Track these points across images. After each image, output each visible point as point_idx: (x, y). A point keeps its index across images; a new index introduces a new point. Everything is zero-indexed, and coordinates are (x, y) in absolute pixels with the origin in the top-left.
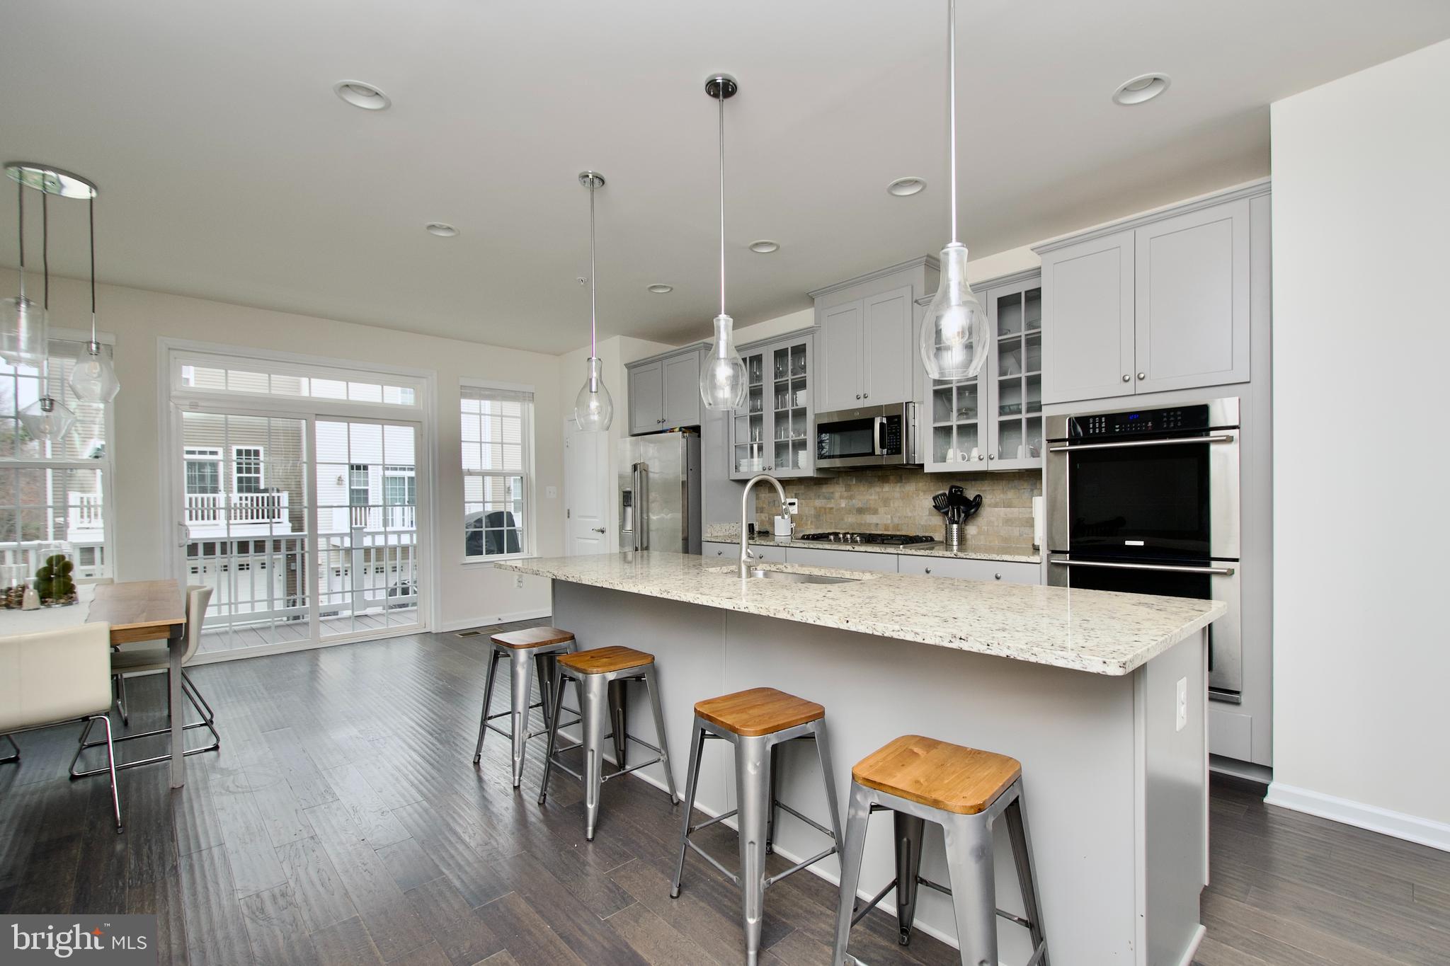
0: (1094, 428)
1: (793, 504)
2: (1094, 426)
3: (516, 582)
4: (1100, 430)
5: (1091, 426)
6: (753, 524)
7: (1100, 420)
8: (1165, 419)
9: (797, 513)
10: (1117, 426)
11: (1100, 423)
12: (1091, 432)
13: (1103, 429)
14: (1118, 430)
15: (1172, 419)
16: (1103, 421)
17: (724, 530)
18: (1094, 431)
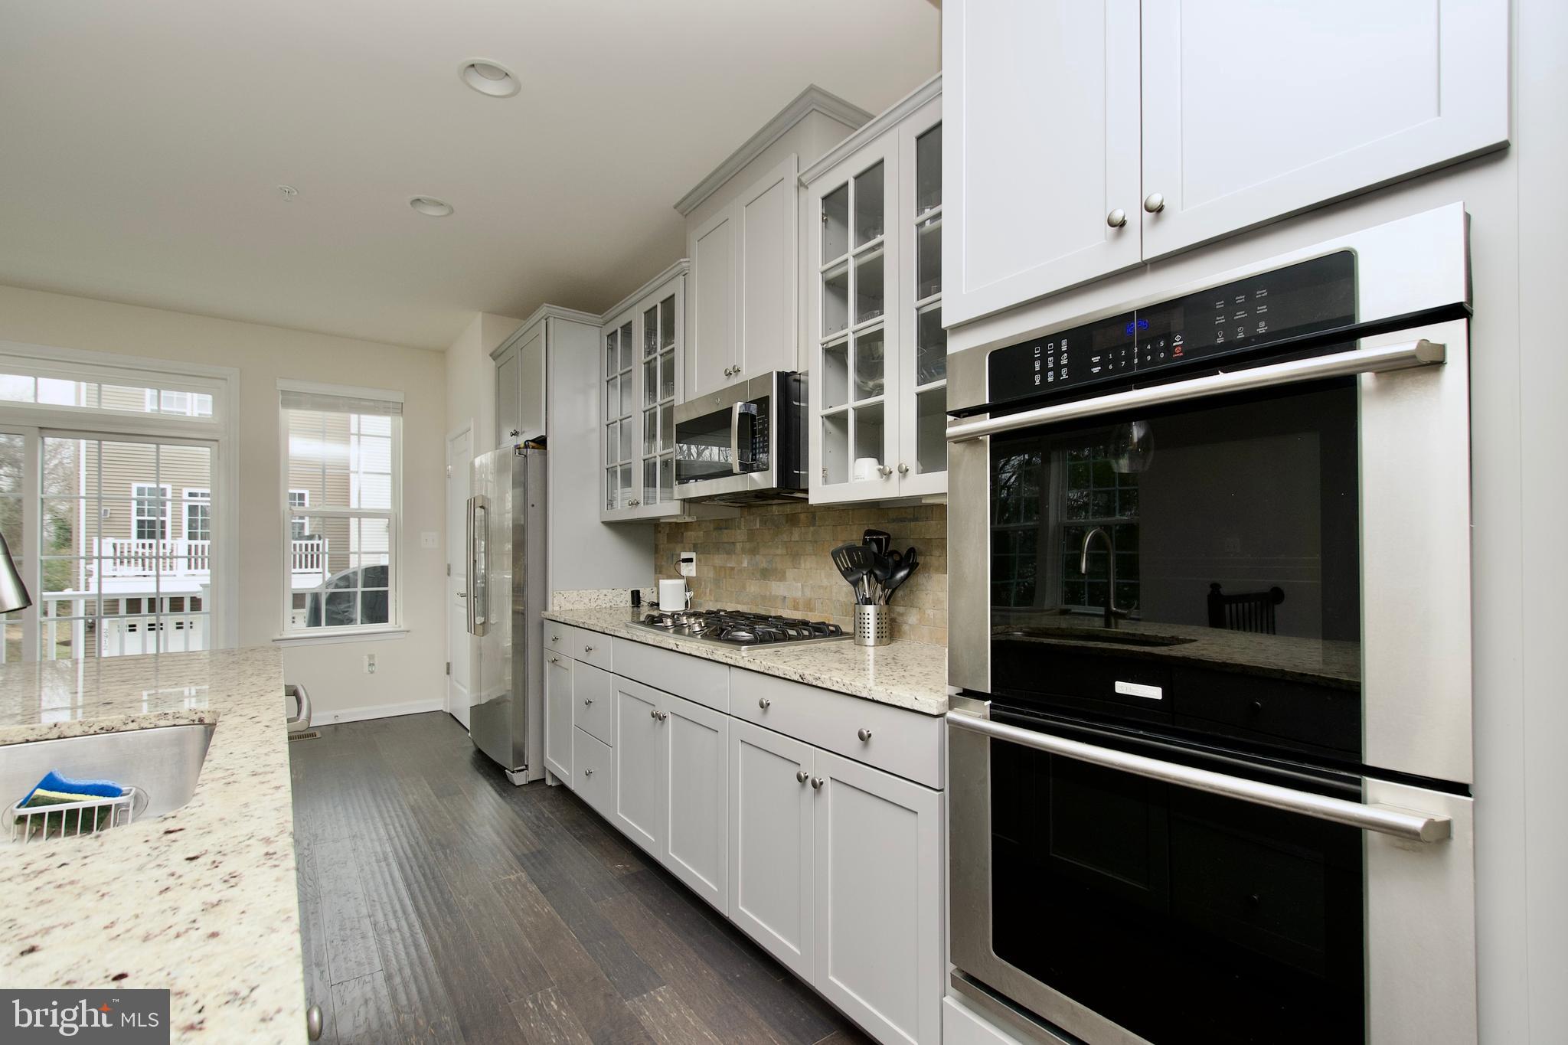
0: (1044, 372)
1: (690, 560)
2: (1044, 364)
3: (366, 664)
4: (1057, 375)
5: (1037, 367)
6: (638, 592)
7: (1058, 346)
8: (1220, 320)
9: (694, 575)
10: (1096, 359)
11: (1058, 355)
12: (1037, 383)
13: (1064, 371)
14: (1096, 370)
15: (1241, 315)
16: (1064, 348)
17: (587, 601)
18: (1044, 378)
